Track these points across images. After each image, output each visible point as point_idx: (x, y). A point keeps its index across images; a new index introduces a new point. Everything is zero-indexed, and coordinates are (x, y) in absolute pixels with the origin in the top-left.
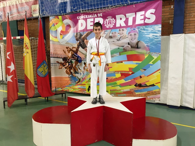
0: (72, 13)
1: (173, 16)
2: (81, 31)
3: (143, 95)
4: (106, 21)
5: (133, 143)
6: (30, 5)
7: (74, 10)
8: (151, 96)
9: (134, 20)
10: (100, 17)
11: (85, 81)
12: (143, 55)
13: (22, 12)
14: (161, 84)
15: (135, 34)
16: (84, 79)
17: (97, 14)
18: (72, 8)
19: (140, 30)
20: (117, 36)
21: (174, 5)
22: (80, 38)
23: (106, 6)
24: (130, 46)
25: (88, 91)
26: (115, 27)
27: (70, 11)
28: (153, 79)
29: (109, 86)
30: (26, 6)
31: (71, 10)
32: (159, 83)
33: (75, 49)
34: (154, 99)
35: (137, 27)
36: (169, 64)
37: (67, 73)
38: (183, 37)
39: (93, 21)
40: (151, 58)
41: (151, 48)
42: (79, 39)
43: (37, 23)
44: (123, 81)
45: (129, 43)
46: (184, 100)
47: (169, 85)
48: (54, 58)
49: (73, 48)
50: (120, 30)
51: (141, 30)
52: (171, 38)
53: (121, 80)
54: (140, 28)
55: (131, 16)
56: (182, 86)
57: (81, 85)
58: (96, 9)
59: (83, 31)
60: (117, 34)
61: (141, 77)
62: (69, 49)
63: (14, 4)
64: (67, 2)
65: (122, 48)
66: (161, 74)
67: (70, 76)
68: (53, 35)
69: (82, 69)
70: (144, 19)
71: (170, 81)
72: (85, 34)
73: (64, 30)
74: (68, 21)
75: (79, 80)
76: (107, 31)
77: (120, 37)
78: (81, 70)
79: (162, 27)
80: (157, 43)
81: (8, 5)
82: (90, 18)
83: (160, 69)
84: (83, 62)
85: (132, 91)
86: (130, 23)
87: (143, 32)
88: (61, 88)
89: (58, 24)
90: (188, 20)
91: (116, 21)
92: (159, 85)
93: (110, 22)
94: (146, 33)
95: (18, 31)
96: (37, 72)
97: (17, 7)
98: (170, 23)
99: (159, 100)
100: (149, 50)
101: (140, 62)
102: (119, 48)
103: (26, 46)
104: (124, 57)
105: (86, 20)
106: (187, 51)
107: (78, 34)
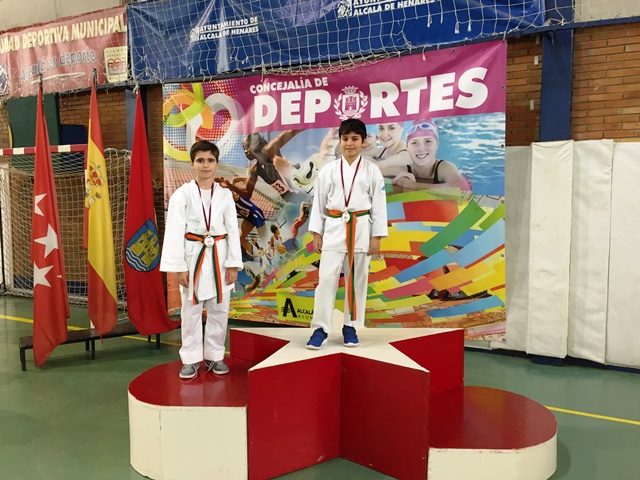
0: (234, 75)
1: (540, 86)
2: (262, 129)
3: (456, 326)
4: (341, 102)
5: (430, 459)
6: (98, 47)
7: (240, 65)
8: (479, 329)
9: (425, 97)
10: (322, 87)
11: (276, 282)
12: (454, 202)
13: (74, 70)
14: (507, 291)
15: (428, 142)
16: (270, 277)
17: (311, 78)
18: (236, 58)
20: (374, 145)
21: (541, 56)
22: (258, 150)
23: (339, 55)
24: (412, 176)
25: (285, 315)
26: (366, 119)
27: (227, 69)
28: (484, 276)
30: (85, 50)
31: (232, 65)
32: (503, 286)
33: (242, 186)
34: (487, 337)
35: (434, 120)
36: (531, 231)
38: (571, 151)
39: (299, 99)
40: (475, 211)
42: (256, 155)
43: (122, 103)
44: (392, 283)
45: (409, 167)
46: (576, 338)
47: (532, 294)
49: (236, 181)
50: (382, 128)
51: (446, 127)
52: (534, 153)
53: (385, 281)
55: (414, 87)
56: (571, 296)
57: (260, 298)
58: (310, 65)
59: (270, 128)
60: (372, 140)
61: (447, 270)
62: (224, 185)
63: (48, 41)
64: (217, 41)
65: (389, 181)
66: (507, 259)
68: (174, 141)
69: (266, 247)
70: (457, 94)
71: (535, 281)
72: (276, 140)
73: (210, 126)
74: (221, 99)
75: (255, 280)
77: (381, 147)
78: (262, 249)
79: (507, 121)
80: (495, 168)
81: (26, 45)
82: (291, 90)
83: (502, 247)
84: (268, 225)
85: (421, 313)
86: (413, 107)
87: (452, 136)
89: (188, 106)
90: (582, 98)
91: (369, 100)
92: (501, 294)
93: (352, 105)
94: (461, 136)
95: (61, 127)
96: (126, 254)
97: (56, 53)
98: (532, 107)
99: (504, 340)
100: (471, 188)
101: (445, 224)
103: (95, 175)
104: (396, 209)
105: (277, 95)
106: (582, 190)
107: (253, 137)
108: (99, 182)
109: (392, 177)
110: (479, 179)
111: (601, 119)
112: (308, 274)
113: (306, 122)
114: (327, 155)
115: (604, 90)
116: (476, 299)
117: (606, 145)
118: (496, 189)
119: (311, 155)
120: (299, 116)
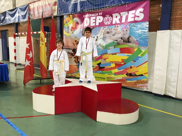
0: (80, 12)
3: (133, 84)
4: (105, 19)
6: (51, 6)
8: (140, 85)
9: (127, 18)
10: (101, 15)
12: (133, 48)
13: (46, 12)
15: (127, 30)
17: (98, 13)
19: (130, 26)
20: (113, 32)
21: (162, 4)
23: (104, 6)
24: (122, 40)
26: (111, 24)
27: (79, 11)
28: (142, 70)
29: (106, 74)
30: (48, 7)
32: (147, 73)
34: (142, 87)
35: (128, 24)
37: (75, 62)
38: (169, 33)
39: (95, 19)
40: (139, 51)
41: (140, 42)
43: (56, 21)
44: (116, 70)
45: (121, 38)
46: (167, 90)
47: (155, 76)
48: (66, 49)
50: (115, 27)
51: (132, 26)
52: (158, 34)
54: (131, 25)
55: (124, 14)
58: (97, 9)
60: (113, 30)
61: (131, 68)
62: (77, 42)
63: (41, 5)
64: (77, 3)
65: (116, 42)
66: (148, 65)
67: (77, 64)
70: (135, 16)
71: (156, 72)
74: (77, 19)
76: (105, 27)
77: (115, 32)
80: (145, 38)
81: (36, 6)
82: (93, 16)
83: (147, 61)
85: (124, 79)
86: (123, 21)
87: (133, 29)
88: (71, 74)
89: (69, 21)
90: (174, 17)
92: (147, 75)
93: (108, 20)
94: (136, 29)
97: (42, 8)
98: (159, 20)
99: (147, 88)
100: (138, 44)
101: (131, 54)
102: (113, 42)
103: (42, 39)
104: (117, 50)
105: (90, 18)
106: (172, 45)
107: (84, 29)
108: (43, 41)
109: (117, 41)
110: (141, 42)
111: (179, 23)
112: (96, 67)
113: (96, 25)
114: (101, 34)
115: (180, 14)
116: (139, 76)
117: (180, 31)
118: (145, 44)
119: (97, 34)
120: (95, 23)
